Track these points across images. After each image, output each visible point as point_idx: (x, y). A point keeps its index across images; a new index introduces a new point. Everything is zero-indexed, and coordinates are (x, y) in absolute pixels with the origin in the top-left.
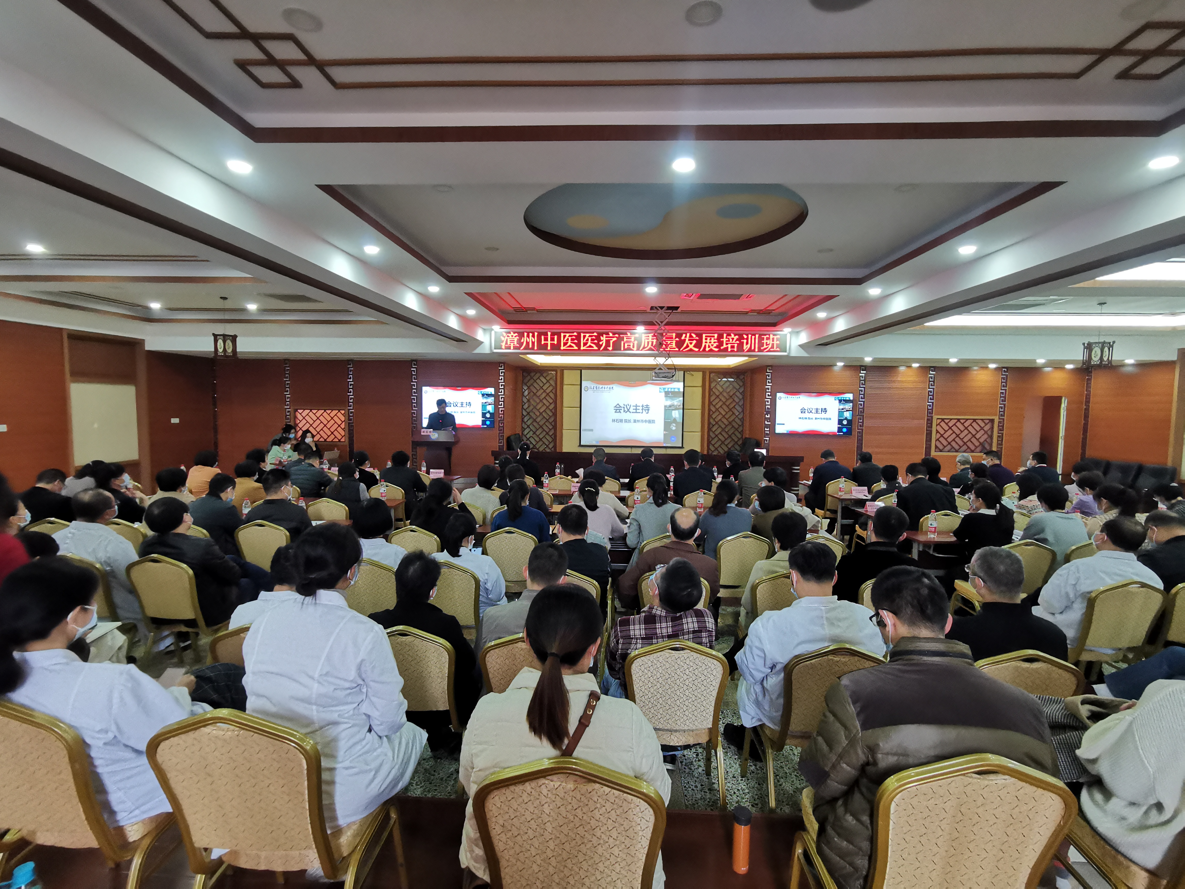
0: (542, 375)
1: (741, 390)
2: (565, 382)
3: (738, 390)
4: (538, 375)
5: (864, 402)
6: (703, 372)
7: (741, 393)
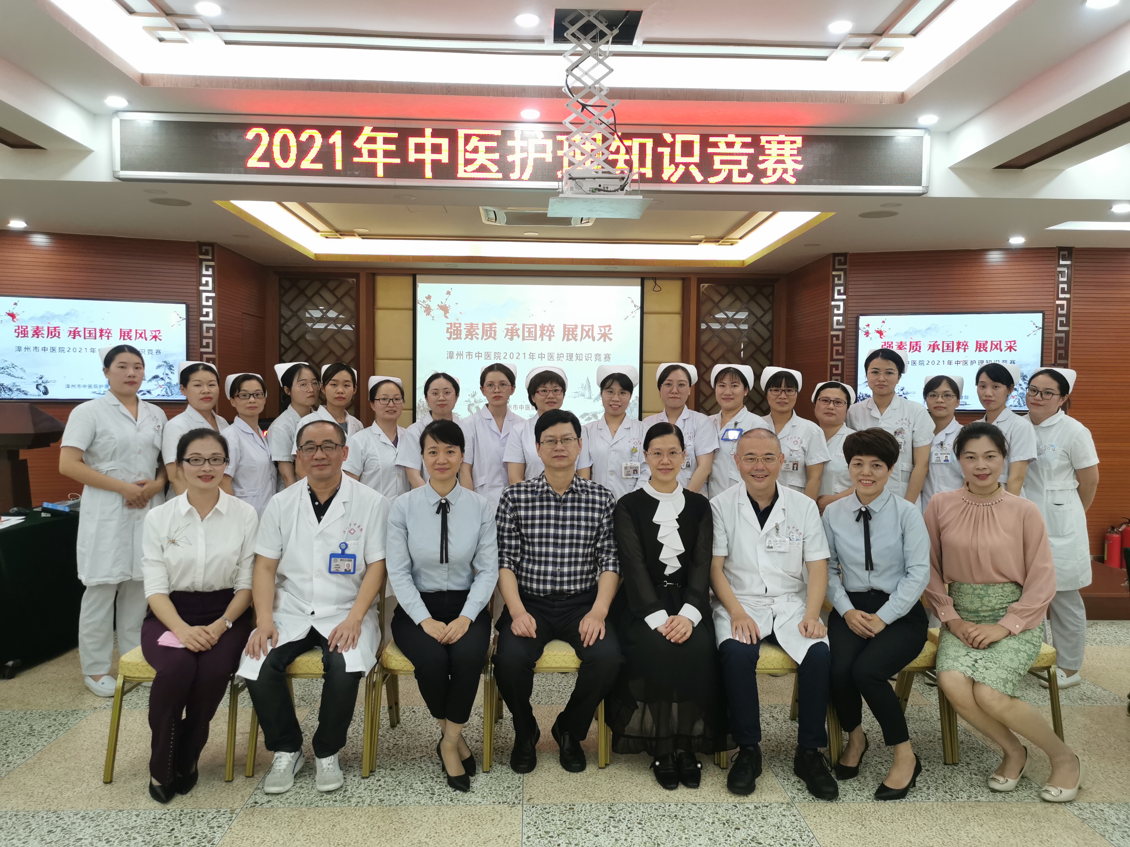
0: (324, 286)
1: (767, 319)
2: (380, 302)
3: (759, 320)
4: (316, 285)
5: (1067, 333)
6: (683, 279)
7: (766, 326)
